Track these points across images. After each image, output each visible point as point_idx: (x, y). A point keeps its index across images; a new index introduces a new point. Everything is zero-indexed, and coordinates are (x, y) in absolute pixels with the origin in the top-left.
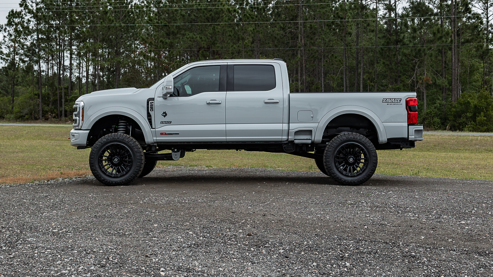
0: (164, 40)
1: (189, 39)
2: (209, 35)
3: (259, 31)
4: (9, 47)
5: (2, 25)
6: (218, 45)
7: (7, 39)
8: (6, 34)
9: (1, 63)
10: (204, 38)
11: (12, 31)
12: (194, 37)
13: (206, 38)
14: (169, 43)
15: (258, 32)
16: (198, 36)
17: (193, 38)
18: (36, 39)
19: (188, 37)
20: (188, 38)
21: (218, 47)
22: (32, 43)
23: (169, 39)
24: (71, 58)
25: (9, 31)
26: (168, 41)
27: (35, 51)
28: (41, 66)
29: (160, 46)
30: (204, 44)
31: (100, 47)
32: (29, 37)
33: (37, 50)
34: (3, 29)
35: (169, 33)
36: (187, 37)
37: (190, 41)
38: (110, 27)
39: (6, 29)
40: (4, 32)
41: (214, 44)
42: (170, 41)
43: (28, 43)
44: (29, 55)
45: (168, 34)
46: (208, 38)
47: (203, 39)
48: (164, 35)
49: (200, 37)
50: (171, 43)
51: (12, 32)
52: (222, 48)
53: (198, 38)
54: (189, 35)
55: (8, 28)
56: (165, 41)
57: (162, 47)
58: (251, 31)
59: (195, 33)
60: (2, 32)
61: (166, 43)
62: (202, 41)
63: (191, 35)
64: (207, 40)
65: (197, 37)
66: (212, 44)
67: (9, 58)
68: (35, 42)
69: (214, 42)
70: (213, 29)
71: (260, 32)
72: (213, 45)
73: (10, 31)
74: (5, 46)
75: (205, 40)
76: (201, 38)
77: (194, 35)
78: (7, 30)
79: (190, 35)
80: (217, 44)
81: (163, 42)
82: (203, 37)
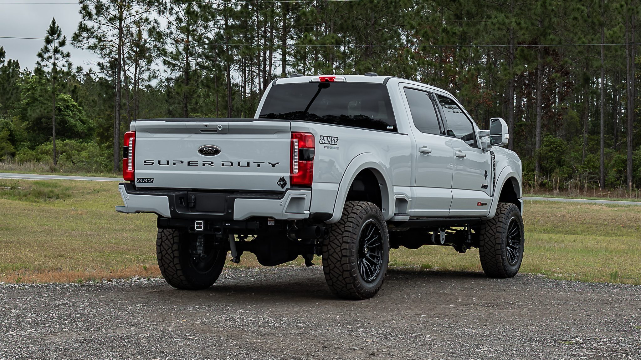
0: (449, 28)
1: (497, 25)
2: (534, 17)
3: (633, 10)
4: (177, 42)
5: (166, 3)
6: (552, 36)
7: (173, 28)
8: (172, 18)
9: (165, 71)
10: (525, 23)
11: (183, 12)
12: (507, 21)
13: (529, 24)
14: (459, 33)
15: (631, 11)
16: (514, 20)
17: (504, 24)
18: (224, 26)
19: (495, 21)
20: (494, 25)
21: (552, 40)
22: (217, 34)
23: (461, 25)
24: (284, 61)
25: (177, 13)
26: (458, 29)
27: (222, 48)
28: (231, 76)
29: (442, 40)
30: (524, 34)
31: (333, 41)
32: (211, 24)
33: (225, 48)
34: (168, 9)
35: (461, 14)
36: (492, 22)
37: (499, 29)
38: (352, 4)
39: (172, 9)
40: (169, 15)
41: (544, 34)
42: (461, 29)
43: (211, 35)
44: (212, 56)
45: (458, 17)
46: (533, 24)
47: (523, 25)
48: (450, 19)
49: (516, 22)
50: (464, 33)
51: (182, 15)
52: (560, 43)
53: (514, 25)
54: (496, 17)
55: (176, 8)
56: (452, 29)
57: (445, 40)
58: (617, 9)
59: (509, 15)
60: (165, 14)
61: (454, 33)
62: (521, 29)
63: (501, 16)
64: (531, 27)
65: (511, 22)
66: (541, 35)
67: (177, 62)
68: (222, 32)
69: (545, 30)
70: (541, 5)
71: (635, 10)
72: (542, 38)
73: (180, 14)
74: (171, 41)
75: (527, 28)
76: (519, 24)
77: (507, 18)
78: (174, 11)
79: (498, 18)
80: (550, 34)
81: (448, 32)
82: (522, 22)
